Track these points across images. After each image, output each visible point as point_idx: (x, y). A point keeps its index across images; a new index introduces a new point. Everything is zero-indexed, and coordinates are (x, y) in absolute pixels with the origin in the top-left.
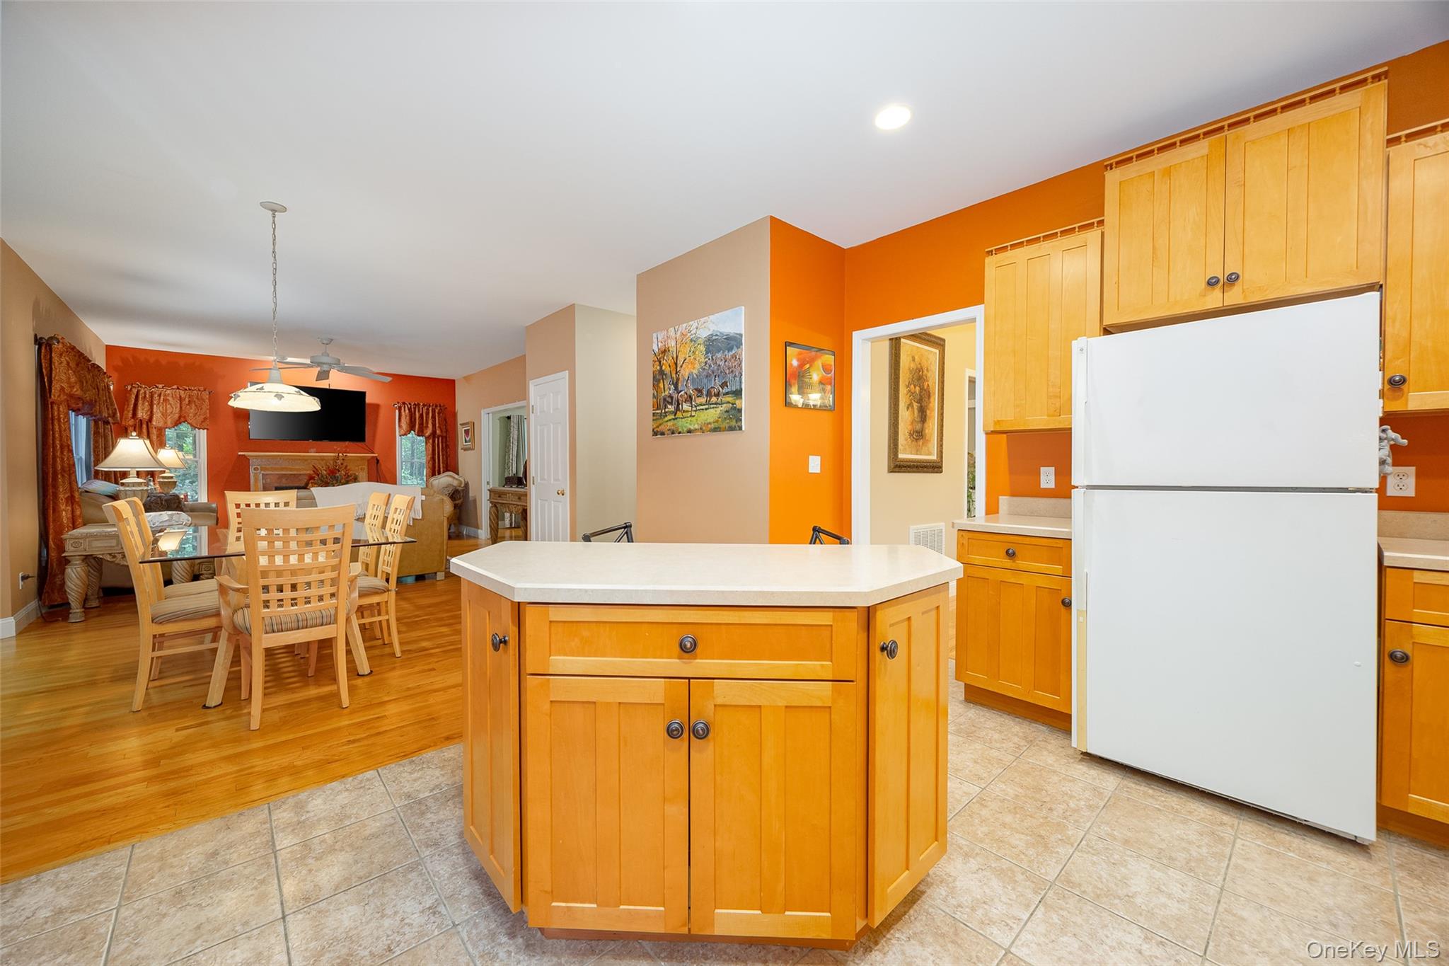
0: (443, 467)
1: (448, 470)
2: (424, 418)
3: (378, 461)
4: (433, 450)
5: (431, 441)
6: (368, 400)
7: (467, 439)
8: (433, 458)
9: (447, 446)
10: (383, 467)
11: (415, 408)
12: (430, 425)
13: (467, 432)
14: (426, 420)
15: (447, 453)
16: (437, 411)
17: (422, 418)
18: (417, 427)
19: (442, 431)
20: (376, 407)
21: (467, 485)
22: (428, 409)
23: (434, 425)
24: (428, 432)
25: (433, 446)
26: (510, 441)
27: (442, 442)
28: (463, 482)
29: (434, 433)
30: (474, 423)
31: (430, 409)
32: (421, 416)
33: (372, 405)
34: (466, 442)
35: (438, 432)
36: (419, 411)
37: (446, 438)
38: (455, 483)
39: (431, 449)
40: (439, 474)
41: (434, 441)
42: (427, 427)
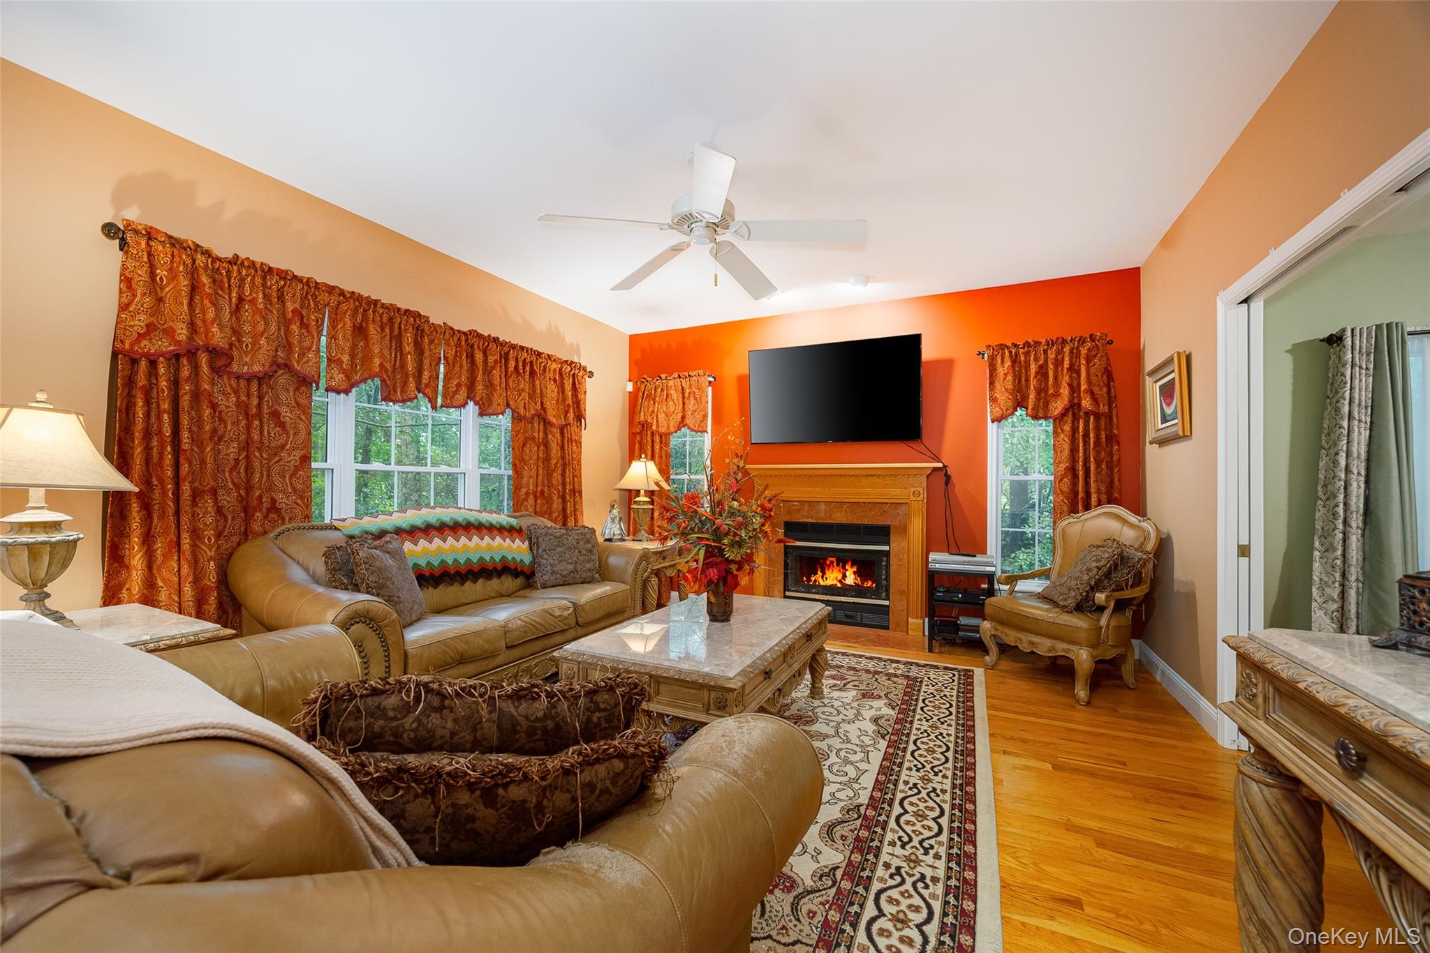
0: (1099, 492)
1: (1111, 501)
2: (1051, 374)
3: (948, 477)
4: (1074, 450)
5: (1067, 428)
6: (928, 352)
7: (1169, 411)
8: (1072, 470)
9: (1111, 438)
10: (958, 490)
11: (1027, 354)
12: (1065, 391)
13: (1167, 392)
14: (1056, 378)
15: (1111, 454)
16: (1084, 351)
17: (1046, 376)
18: (1032, 396)
19: (1095, 400)
20: (946, 366)
21: (1164, 546)
22: (1060, 352)
23: (1074, 389)
24: (1058, 407)
25: (1073, 440)
26: (1338, 410)
27: (1097, 428)
28: (1153, 534)
29: (1073, 408)
30: (1189, 358)
31: (1067, 349)
32: (1042, 371)
33: (935, 363)
34: (1164, 420)
35: (1086, 403)
36: (1036, 360)
37: (1109, 416)
38: (1128, 536)
39: (1066, 446)
40: (1087, 507)
41: (1074, 430)
42: (1057, 395)
